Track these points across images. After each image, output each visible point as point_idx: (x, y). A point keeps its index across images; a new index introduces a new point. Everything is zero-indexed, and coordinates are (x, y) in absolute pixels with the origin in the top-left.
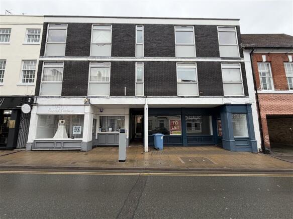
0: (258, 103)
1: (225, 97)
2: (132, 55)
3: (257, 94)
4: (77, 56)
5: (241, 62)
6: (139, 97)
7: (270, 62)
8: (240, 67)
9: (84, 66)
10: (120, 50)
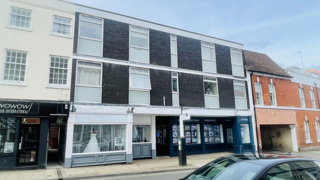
0: (255, 115)
1: (237, 110)
2: (169, 64)
3: (255, 108)
4: (116, 59)
5: (245, 81)
6: (176, 107)
7: (261, 83)
8: (244, 85)
9: (125, 70)
10: (157, 58)
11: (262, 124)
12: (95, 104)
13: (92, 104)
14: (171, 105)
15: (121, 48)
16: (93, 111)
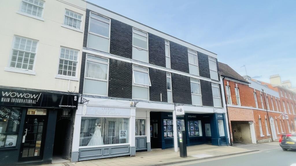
0: (227, 113)
1: (215, 108)
2: (164, 65)
3: (227, 107)
4: (121, 56)
5: (219, 84)
6: (170, 104)
7: (230, 86)
8: (219, 87)
9: (128, 67)
10: (155, 59)
11: (232, 120)
12: (102, 97)
13: (100, 97)
14: (167, 101)
15: (126, 47)
16: (101, 104)
